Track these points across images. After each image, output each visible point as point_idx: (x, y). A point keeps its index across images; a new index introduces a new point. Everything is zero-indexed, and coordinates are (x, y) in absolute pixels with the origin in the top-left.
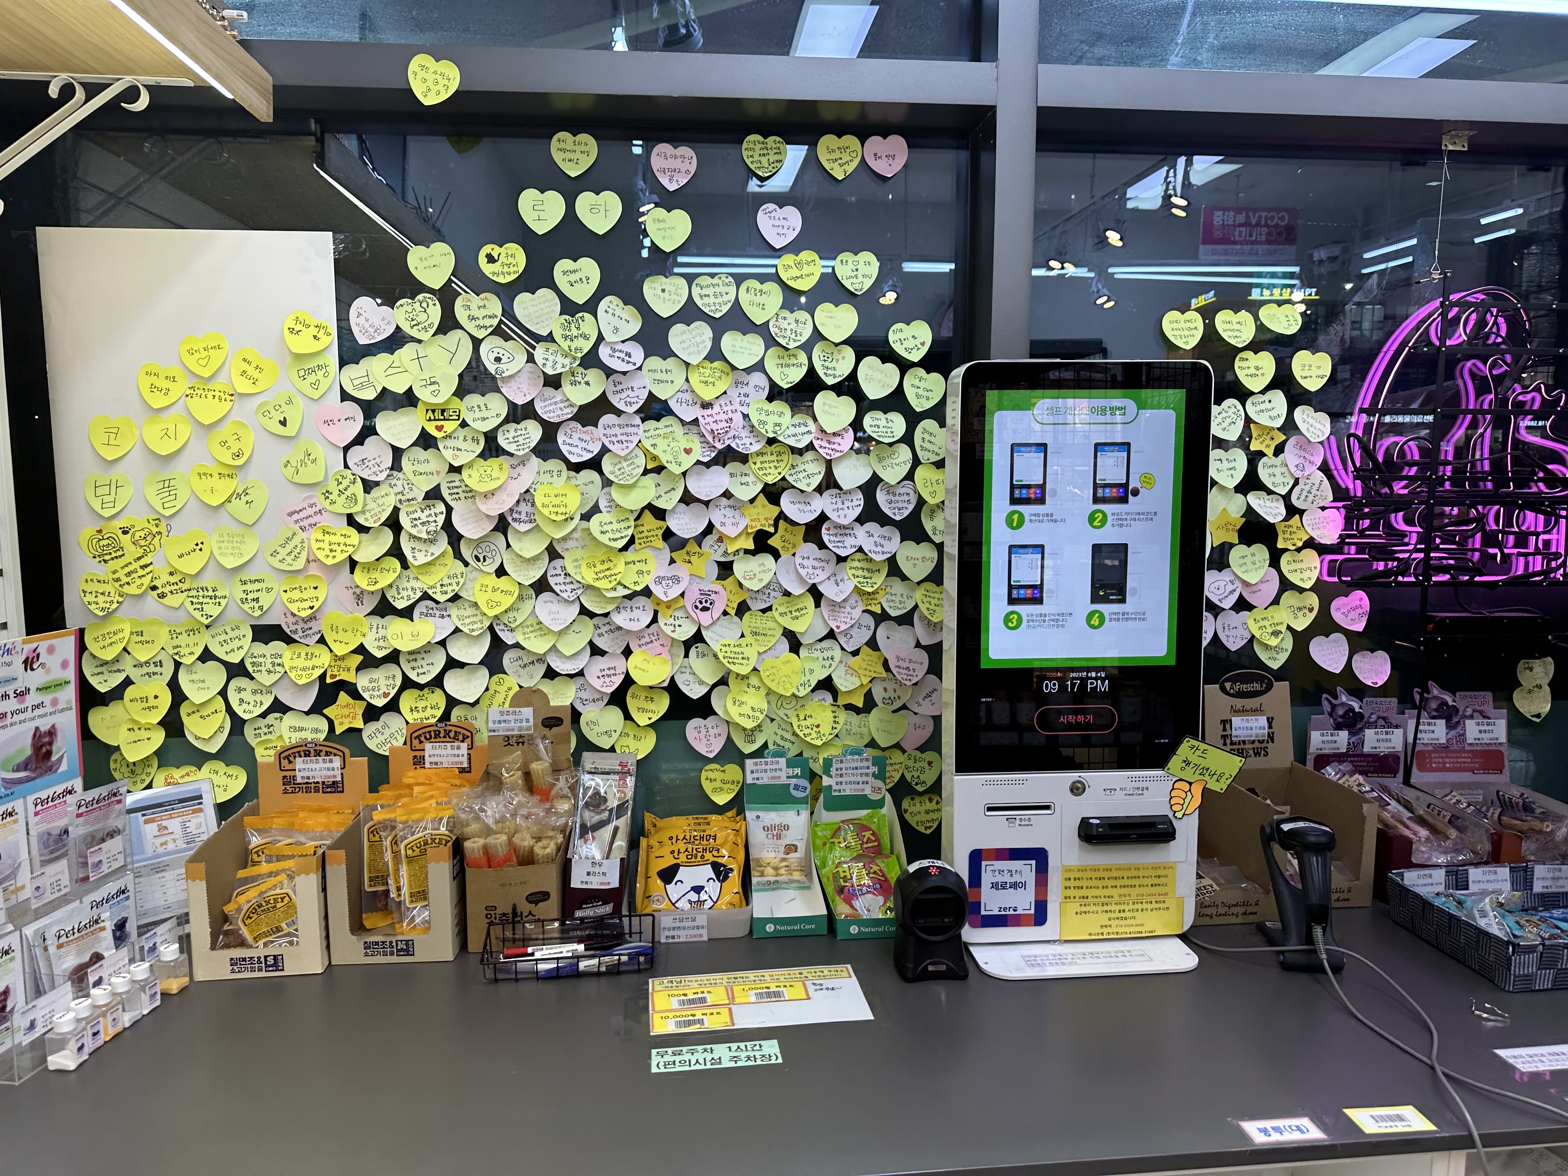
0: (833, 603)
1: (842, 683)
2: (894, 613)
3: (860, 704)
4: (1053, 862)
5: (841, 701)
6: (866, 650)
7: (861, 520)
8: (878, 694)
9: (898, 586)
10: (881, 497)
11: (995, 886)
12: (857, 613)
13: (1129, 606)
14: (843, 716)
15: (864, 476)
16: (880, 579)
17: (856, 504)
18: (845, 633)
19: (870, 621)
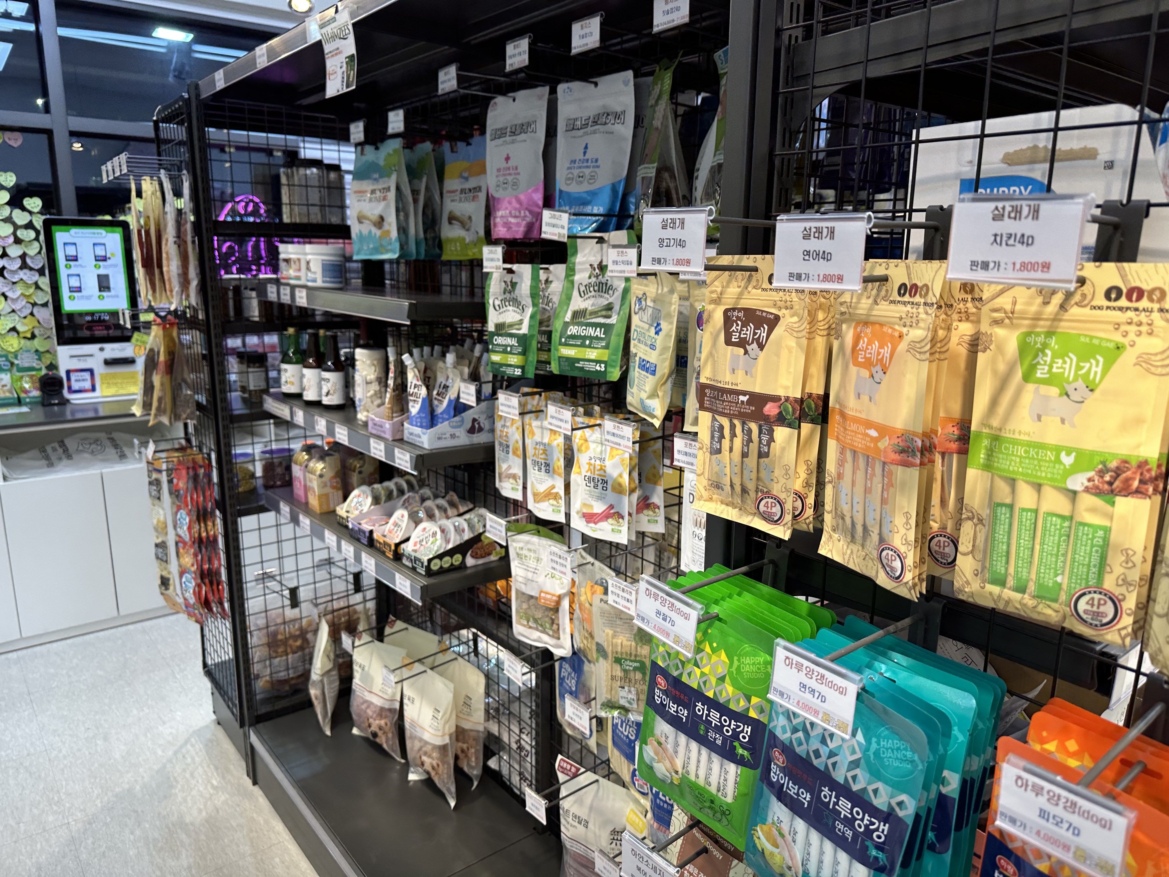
0: (13, 300)
1: (20, 328)
2: (39, 302)
3: (29, 336)
4: (96, 372)
5: (21, 335)
6: (29, 317)
7: (21, 268)
8: (37, 332)
9: (40, 293)
10: (28, 260)
11: (76, 381)
12: (24, 303)
13: (113, 292)
14: (23, 341)
15: (20, 253)
16: (32, 290)
17: (18, 263)
18: (20, 310)
19: (30, 306)
